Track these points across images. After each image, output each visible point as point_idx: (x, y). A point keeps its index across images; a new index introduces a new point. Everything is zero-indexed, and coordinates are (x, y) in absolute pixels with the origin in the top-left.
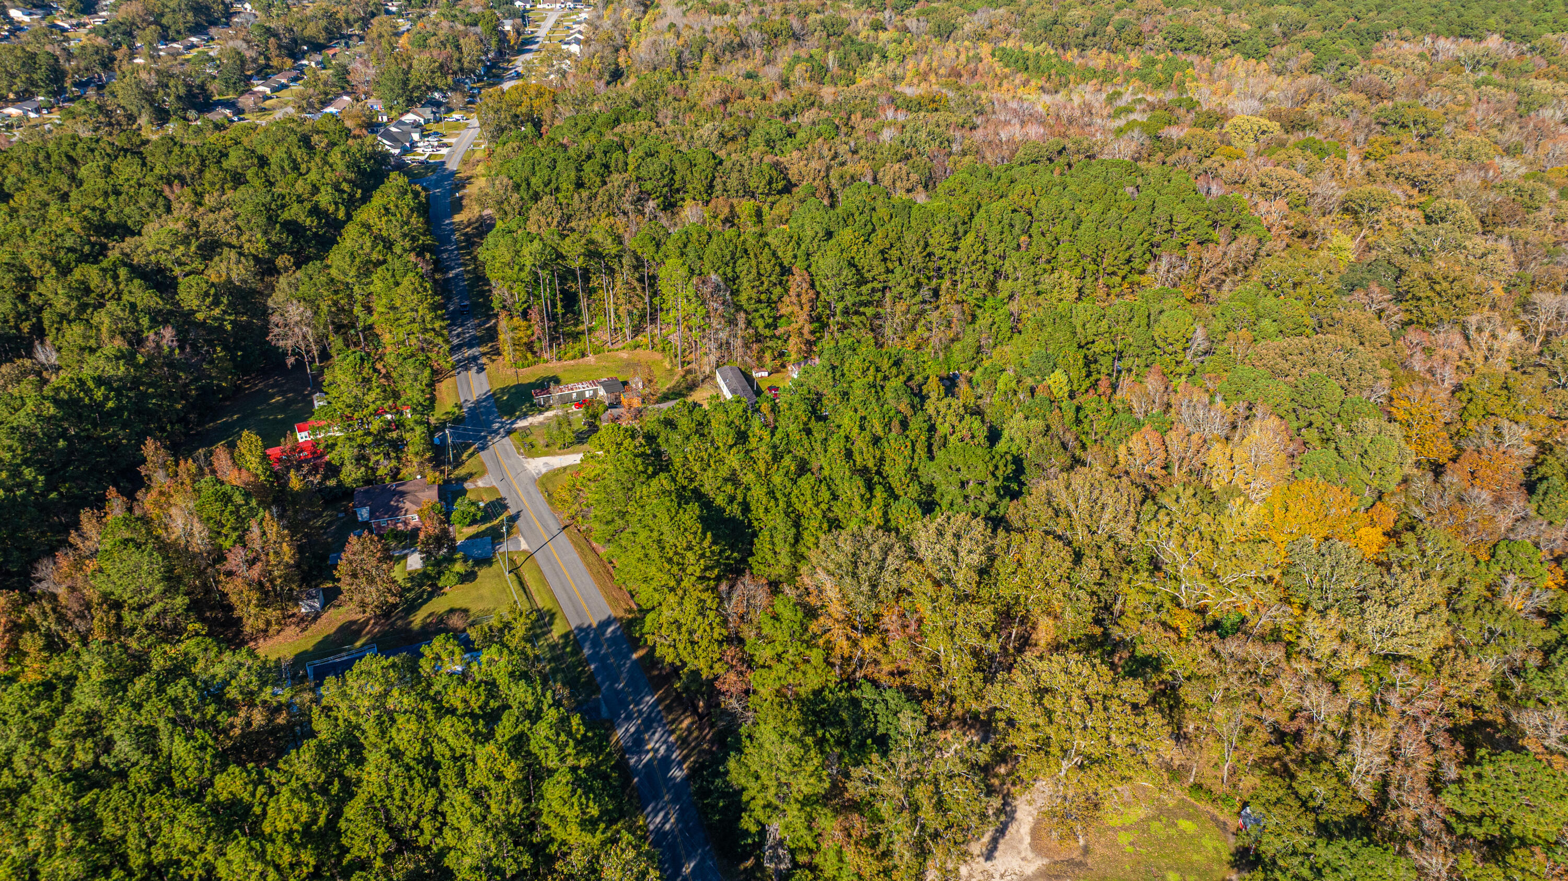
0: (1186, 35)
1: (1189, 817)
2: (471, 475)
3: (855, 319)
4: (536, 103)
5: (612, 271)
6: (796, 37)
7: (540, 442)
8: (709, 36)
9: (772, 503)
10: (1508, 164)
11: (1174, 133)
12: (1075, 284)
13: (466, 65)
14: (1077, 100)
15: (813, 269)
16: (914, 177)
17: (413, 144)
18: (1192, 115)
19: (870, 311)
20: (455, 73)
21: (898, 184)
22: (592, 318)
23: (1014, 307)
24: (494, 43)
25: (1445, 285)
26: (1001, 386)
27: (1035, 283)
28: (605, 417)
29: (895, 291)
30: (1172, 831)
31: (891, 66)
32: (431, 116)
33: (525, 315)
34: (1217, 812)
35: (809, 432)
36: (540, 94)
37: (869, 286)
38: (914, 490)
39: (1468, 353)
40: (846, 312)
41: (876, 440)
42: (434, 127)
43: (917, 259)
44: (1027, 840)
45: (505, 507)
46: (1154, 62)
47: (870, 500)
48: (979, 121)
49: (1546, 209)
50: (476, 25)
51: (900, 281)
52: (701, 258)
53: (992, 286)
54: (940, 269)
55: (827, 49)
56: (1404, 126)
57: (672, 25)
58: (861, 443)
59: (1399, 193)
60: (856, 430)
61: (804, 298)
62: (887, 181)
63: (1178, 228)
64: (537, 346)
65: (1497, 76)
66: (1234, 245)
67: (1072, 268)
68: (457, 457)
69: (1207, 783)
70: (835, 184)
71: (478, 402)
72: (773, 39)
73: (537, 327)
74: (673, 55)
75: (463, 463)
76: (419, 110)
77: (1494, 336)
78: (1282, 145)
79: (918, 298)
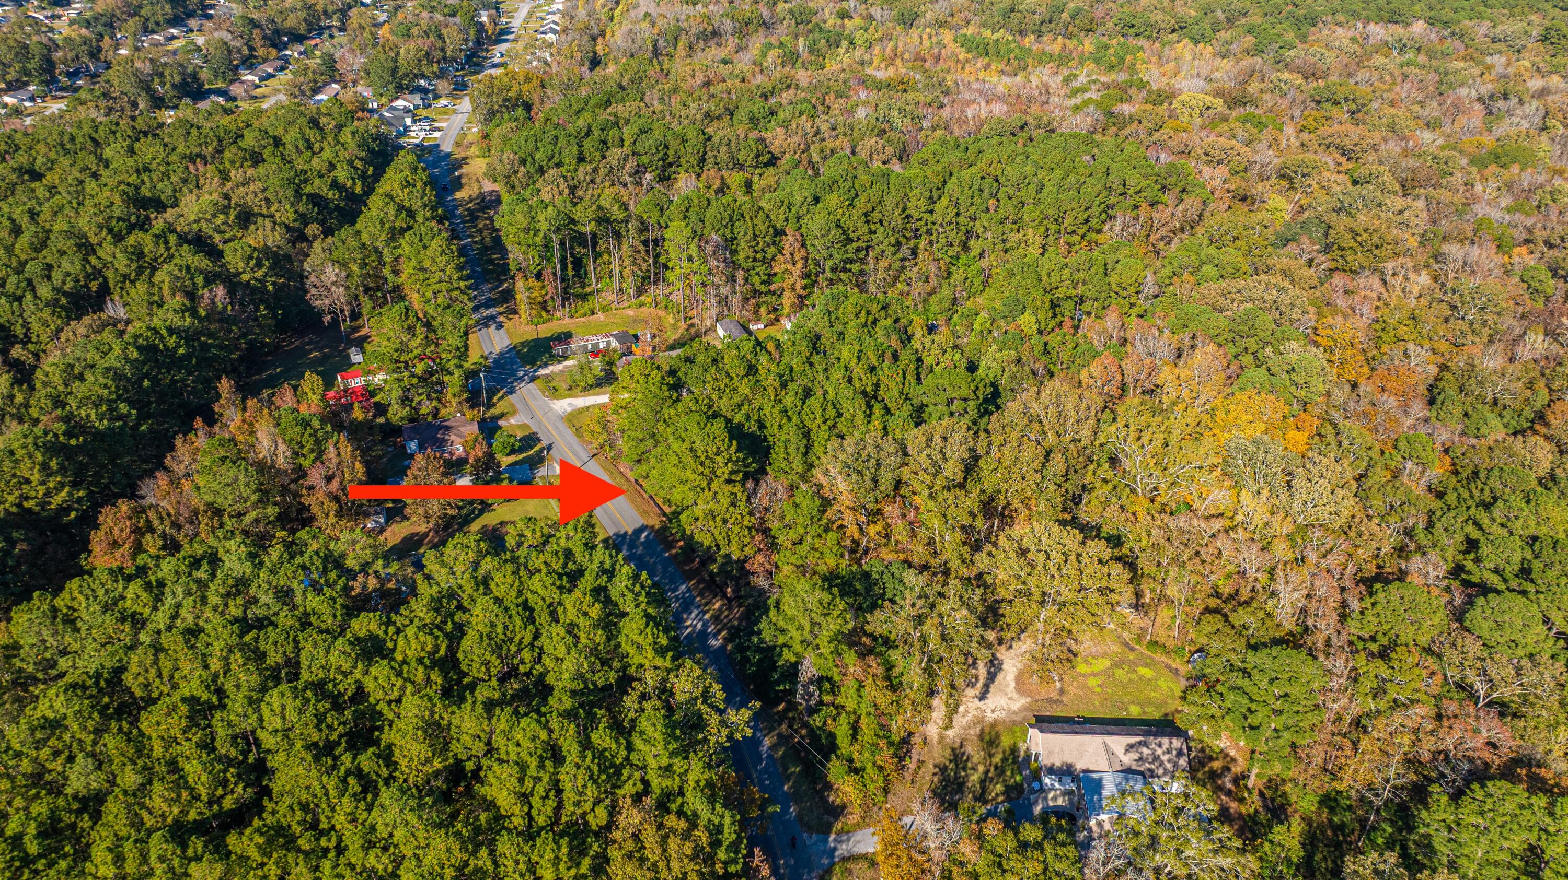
0: (1136, 22)
1: (1146, 665)
2: (502, 416)
3: (843, 276)
4: (525, 88)
5: (618, 236)
6: (766, 25)
7: (563, 386)
8: (684, 25)
9: (785, 420)
10: (1427, 136)
11: (1126, 109)
12: (1039, 240)
13: (449, 53)
14: (1035, 81)
15: (804, 230)
16: (889, 150)
17: (407, 129)
18: (1144, 93)
19: (855, 268)
20: (439, 62)
21: (875, 157)
22: (598, 280)
23: (984, 263)
24: (472, 33)
25: (1365, 236)
26: (976, 326)
27: (1004, 241)
28: (619, 363)
29: (878, 250)
30: (1133, 676)
31: (859, 53)
32: (420, 102)
33: (539, 276)
34: (1170, 662)
35: (811, 364)
36: (528, 80)
37: (855, 245)
38: (906, 410)
39: (1386, 295)
40: (833, 270)
41: (872, 369)
42: (424, 113)
43: (897, 220)
44: (1013, 684)
45: (539, 440)
46: (1107, 47)
47: (870, 416)
48: (946, 100)
49: (1458, 175)
50: (454, 15)
51: (883, 239)
52: (703, 221)
53: (965, 247)
54: (917, 230)
55: (797, 37)
56: (1337, 103)
57: (647, 15)
58: (859, 371)
59: (1329, 160)
60: (855, 360)
61: (797, 257)
62: (864, 155)
63: (1131, 192)
64: (550, 304)
65: (1422, 59)
66: (1181, 207)
67: (1036, 228)
68: (490, 398)
69: (1162, 640)
70: (816, 158)
71: (502, 354)
72: (744, 27)
73: (551, 287)
74: (649, 42)
75: (494, 405)
76: (409, 97)
77: (1407, 280)
78: (1225, 119)
79: (899, 256)
